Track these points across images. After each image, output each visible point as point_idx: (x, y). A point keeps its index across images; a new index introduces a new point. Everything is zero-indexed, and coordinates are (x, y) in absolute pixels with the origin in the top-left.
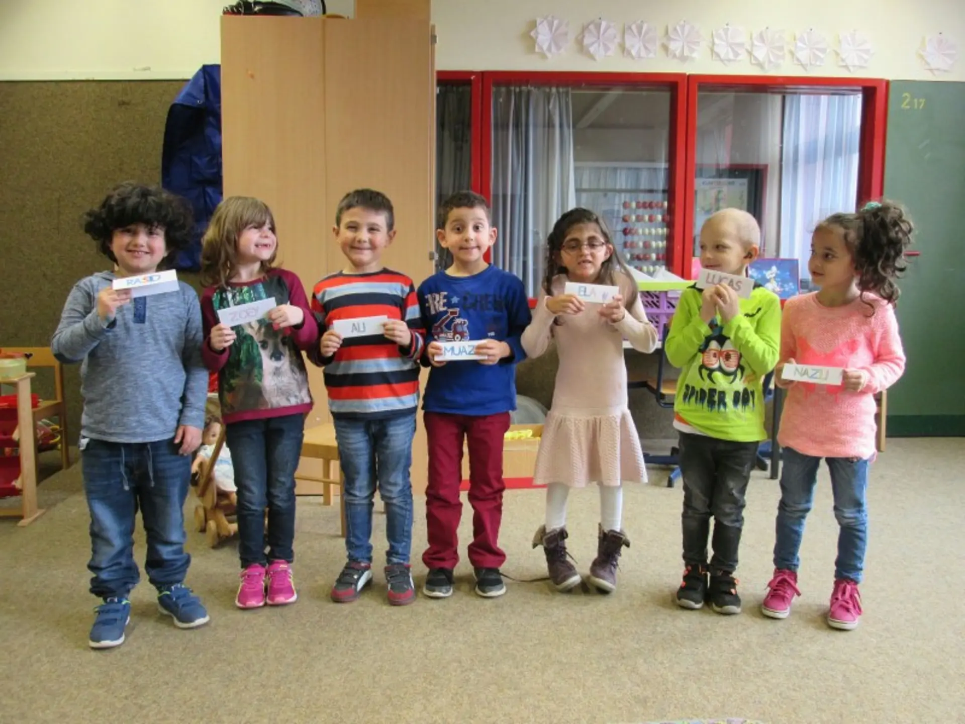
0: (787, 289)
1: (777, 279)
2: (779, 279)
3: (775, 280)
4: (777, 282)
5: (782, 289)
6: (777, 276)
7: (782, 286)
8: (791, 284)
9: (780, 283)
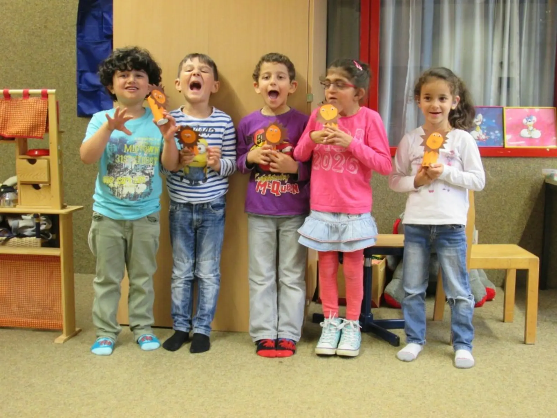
0: (493, 137)
1: (482, 127)
2: (485, 127)
3: (481, 128)
4: (483, 130)
5: (487, 137)
6: (483, 123)
7: (487, 134)
8: (497, 132)
9: (485, 131)
